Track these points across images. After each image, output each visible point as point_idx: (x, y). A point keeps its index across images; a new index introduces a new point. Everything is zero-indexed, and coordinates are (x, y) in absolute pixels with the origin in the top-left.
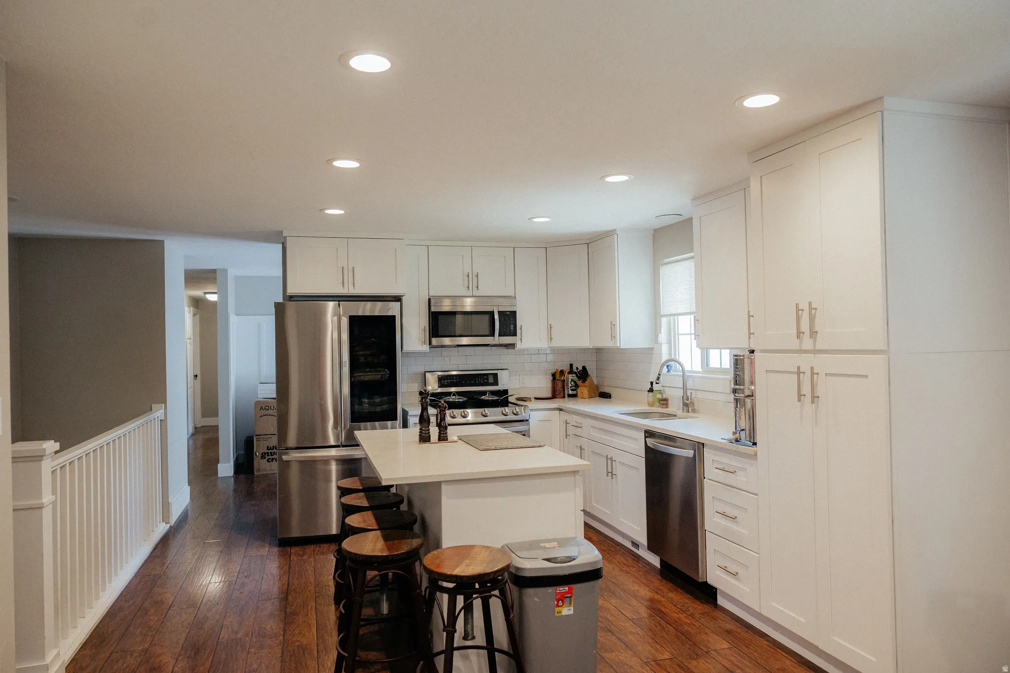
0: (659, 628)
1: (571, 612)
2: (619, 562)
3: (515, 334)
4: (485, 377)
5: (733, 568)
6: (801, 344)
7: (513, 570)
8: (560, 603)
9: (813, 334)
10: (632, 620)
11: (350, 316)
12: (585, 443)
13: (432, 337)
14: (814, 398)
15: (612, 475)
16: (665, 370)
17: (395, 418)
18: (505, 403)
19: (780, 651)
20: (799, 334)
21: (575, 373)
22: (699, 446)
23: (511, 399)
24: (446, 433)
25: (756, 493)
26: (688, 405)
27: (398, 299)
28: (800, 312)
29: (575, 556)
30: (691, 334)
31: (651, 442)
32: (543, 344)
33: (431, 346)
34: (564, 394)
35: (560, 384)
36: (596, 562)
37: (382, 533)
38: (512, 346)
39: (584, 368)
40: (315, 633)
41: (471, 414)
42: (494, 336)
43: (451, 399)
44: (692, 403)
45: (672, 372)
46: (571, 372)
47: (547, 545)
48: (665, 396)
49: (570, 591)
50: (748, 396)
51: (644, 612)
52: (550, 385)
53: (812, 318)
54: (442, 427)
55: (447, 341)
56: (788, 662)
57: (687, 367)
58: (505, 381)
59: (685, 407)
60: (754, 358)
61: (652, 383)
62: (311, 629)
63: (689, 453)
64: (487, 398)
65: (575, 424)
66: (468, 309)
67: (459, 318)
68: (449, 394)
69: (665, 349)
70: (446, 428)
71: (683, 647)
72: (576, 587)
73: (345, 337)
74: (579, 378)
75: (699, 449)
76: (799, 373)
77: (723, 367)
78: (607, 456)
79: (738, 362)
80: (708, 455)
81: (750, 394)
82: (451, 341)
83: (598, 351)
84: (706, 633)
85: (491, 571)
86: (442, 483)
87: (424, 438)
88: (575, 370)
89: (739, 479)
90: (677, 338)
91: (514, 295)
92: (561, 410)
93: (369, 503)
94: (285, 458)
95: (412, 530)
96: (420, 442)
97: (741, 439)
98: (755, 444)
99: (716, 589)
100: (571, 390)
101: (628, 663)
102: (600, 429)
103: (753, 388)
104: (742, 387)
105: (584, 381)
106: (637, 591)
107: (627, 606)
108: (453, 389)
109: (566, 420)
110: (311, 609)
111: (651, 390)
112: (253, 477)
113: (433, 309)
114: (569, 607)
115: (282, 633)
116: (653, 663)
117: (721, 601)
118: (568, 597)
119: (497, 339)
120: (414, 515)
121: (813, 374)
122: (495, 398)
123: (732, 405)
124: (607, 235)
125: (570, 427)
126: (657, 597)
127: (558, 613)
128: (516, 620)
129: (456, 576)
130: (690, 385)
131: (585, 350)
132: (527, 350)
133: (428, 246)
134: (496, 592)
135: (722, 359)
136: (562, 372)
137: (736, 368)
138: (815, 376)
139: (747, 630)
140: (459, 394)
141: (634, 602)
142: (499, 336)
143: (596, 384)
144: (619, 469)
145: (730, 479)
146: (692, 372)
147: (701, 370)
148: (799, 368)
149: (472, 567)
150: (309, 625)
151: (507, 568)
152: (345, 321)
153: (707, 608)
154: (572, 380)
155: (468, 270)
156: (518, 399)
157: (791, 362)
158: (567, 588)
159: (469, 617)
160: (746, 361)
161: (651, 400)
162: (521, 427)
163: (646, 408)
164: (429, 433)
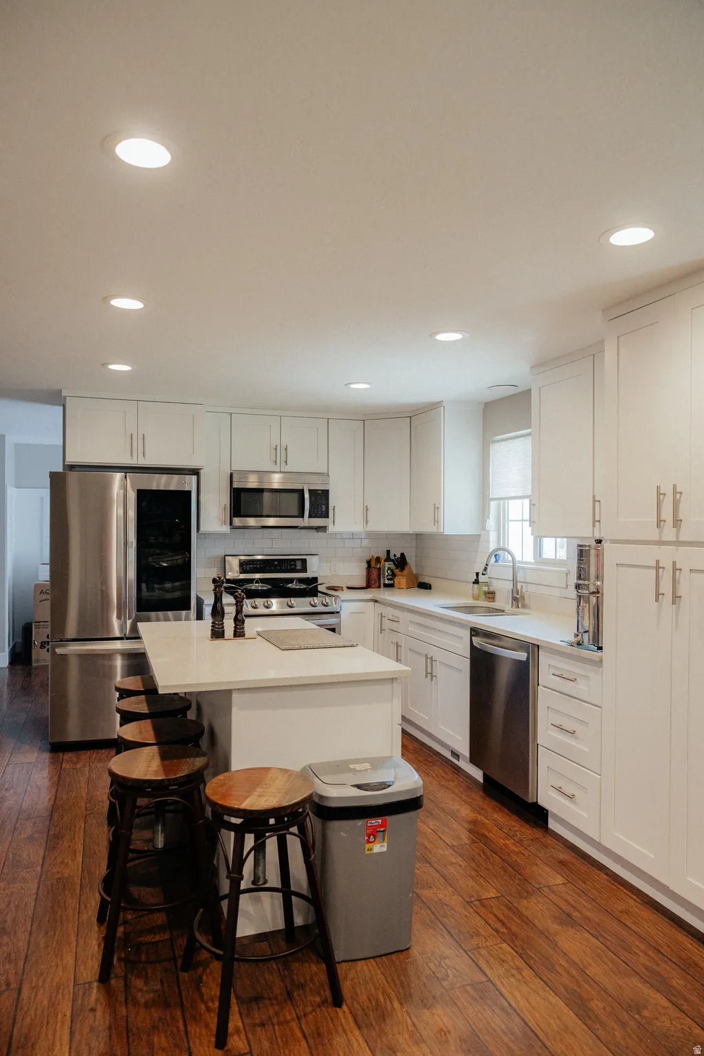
0: (484, 857)
1: (385, 849)
2: (437, 775)
3: (327, 516)
4: (292, 563)
5: (569, 789)
6: (661, 533)
7: (316, 799)
8: (372, 838)
9: (677, 522)
10: (452, 847)
11: (138, 490)
12: (402, 640)
13: (234, 517)
14: (676, 598)
15: (432, 677)
16: (493, 559)
17: (187, 607)
18: (314, 592)
19: (622, 888)
20: (660, 522)
21: (392, 561)
22: (533, 648)
23: (320, 588)
24: (243, 628)
25: (599, 705)
26: (518, 600)
27: (196, 472)
28: (662, 497)
29: (390, 782)
30: (522, 520)
31: (477, 641)
32: (358, 528)
33: (232, 527)
34: (380, 584)
35: (375, 573)
36: (415, 790)
37: (159, 749)
38: (323, 529)
39: (402, 555)
40: (81, 863)
41: (276, 604)
42: (303, 517)
43: (253, 586)
44: (523, 597)
45: (500, 563)
46: (388, 559)
47: (358, 767)
48: (491, 589)
49: (384, 825)
50: (593, 593)
51: (465, 837)
52: (364, 573)
53: (676, 504)
54: (239, 621)
55: (252, 522)
56: (632, 902)
57: (518, 558)
58: (315, 568)
59: (514, 602)
60: (603, 549)
61: (477, 574)
62: (75, 857)
63: (522, 656)
64: (294, 587)
65: (391, 618)
66: (276, 486)
67: (266, 496)
68: (251, 581)
69: (493, 537)
70: (243, 622)
71: (512, 882)
72: (391, 820)
73: (132, 514)
74: (397, 566)
75: (533, 652)
76: (658, 567)
77: (558, 558)
78: (426, 655)
79: (582, 554)
80: (544, 659)
81: (595, 590)
82: (257, 521)
83: (418, 537)
84: (537, 865)
85: (287, 804)
86: (233, 692)
87: (218, 633)
88: (392, 557)
89: (581, 689)
90: (506, 524)
91: (326, 472)
92: (376, 601)
93: (149, 709)
94: (58, 651)
95: (197, 745)
96: (212, 638)
97: (583, 642)
98: (600, 648)
99: (547, 811)
100: (388, 579)
101: (448, 903)
102: (420, 625)
103: (599, 583)
104: (586, 582)
105: (402, 569)
106: (458, 811)
107: (446, 829)
108: (257, 576)
109: (382, 613)
110: (80, 829)
111: (476, 582)
112: (30, 669)
113: (235, 486)
114: (382, 843)
115: (41, 861)
116: (477, 903)
117: (552, 825)
118: (382, 831)
119: (306, 521)
120: (201, 726)
121: (675, 569)
122: (303, 586)
123: (575, 603)
124: (432, 408)
125: (385, 620)
126: (480, 818)
127: (368, 850)
128: (318, 863)
129: (245, 811)
130: (520, 577)
131: (404, 535)
132: (341, 533)
133: (231, 414)
134: (294, 829)
135: (558, 550)
136: (378, 560)
137: (581, 560)
138: (678, 572)
139: (583, 861)
140: (262, 581)
141: (455, 825)
142: (309, 517)
143: (414, 572)
144: (440, 671)
145: (568, 687)
146: (522, 562)
147: (533, 561)
148: (658, 562)
149: (265, 799)
150: (75, 851)
151: (309, 799)
152: (132, 497)
153: (538, 833)
154: (389, 568)
155: (275, 442)
156: (329, 588)
157: (649, 555)
158: (380, 821)
159: (261, 857)
160: (593, 552)
161: (476, 592)
162: (330, 620)
163: (470, 602)
164: (223, 627)
